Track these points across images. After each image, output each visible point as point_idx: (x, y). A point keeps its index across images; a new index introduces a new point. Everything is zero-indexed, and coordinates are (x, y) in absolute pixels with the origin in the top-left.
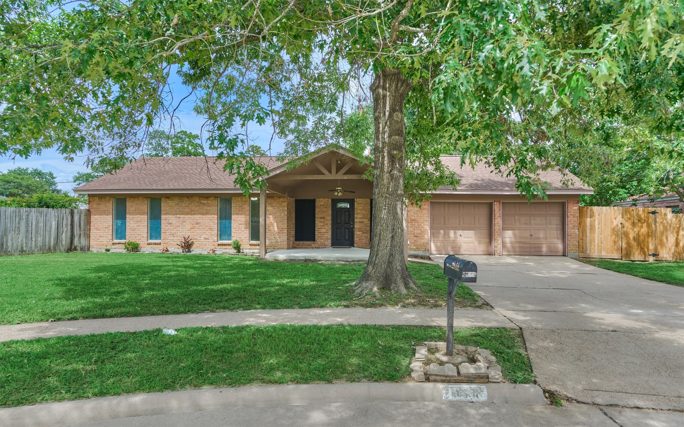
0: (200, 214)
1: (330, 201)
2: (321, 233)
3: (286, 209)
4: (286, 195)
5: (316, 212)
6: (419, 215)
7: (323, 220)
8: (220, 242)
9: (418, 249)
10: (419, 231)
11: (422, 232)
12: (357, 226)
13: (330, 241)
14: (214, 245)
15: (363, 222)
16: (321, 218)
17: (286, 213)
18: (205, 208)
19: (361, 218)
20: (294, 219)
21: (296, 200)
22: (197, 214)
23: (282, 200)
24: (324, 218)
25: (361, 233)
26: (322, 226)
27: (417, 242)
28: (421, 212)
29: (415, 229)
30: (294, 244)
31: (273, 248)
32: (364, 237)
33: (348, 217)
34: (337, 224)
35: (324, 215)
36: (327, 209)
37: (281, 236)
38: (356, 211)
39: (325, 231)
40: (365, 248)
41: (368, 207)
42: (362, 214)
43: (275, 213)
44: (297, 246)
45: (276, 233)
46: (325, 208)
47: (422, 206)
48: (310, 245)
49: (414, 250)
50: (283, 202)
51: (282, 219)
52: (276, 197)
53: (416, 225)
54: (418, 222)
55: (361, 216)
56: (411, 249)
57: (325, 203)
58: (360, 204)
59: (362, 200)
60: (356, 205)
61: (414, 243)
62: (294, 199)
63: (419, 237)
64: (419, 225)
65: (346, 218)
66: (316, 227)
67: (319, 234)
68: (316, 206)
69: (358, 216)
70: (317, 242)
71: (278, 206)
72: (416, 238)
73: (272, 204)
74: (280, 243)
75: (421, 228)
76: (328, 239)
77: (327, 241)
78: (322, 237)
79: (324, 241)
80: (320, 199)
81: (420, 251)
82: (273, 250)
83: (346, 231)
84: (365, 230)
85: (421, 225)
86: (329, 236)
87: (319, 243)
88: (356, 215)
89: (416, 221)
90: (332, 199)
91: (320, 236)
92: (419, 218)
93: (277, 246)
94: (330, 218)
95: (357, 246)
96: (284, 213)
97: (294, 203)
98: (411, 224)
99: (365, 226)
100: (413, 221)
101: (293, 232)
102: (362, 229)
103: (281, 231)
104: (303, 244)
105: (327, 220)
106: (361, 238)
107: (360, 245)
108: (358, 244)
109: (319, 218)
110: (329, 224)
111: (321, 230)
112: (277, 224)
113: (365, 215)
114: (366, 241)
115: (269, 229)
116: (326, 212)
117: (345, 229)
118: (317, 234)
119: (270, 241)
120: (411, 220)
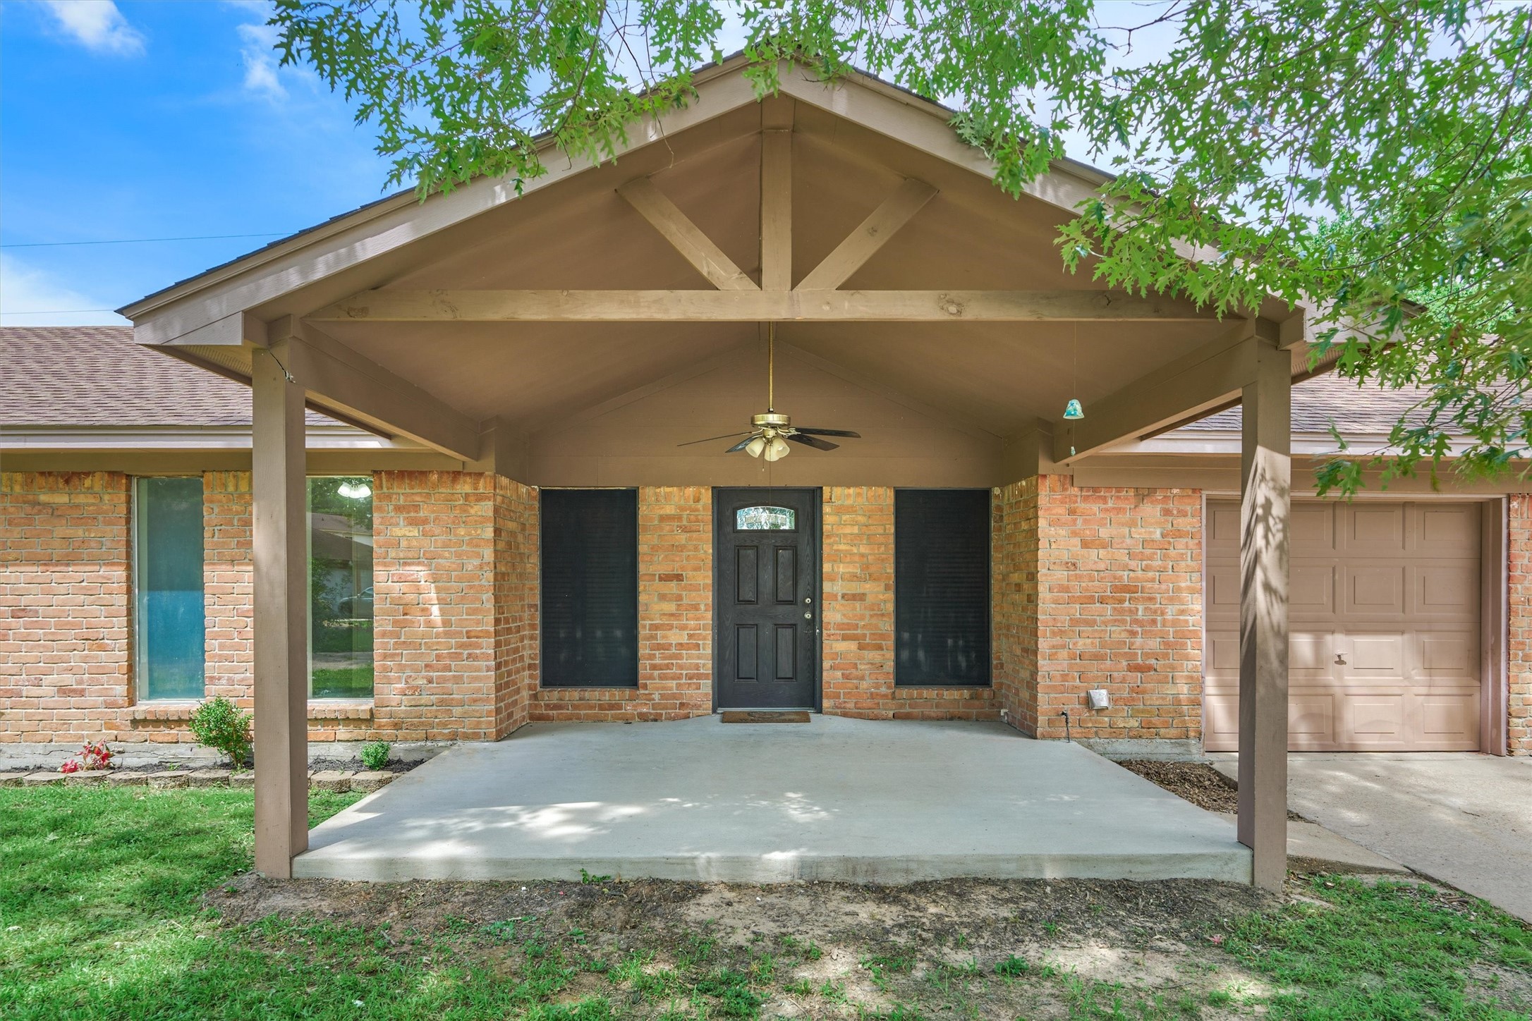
0: (33, 560)
1: (707, 496)
2: (668, 647)
3: (489, 533)
4: (488, 464)
5: (642, 548)
6: (1157, 563)
7: (673, 587)
8: (145, 707)
9: (1147, 730)
10: (1154, 644)
11: (1167, 645)
12: (833, 614)
13: (707, 686)
14: (109, 726)
15: (861, 597)
16: (665, 578)
17: (488, 554)
18: (61, 530)
19: (854, 578)
20: (537, 583)
21: (545, 495)
22: (18, 561)
23: (465, 487)
24: (679, 578)
25: (852, 646)
26: (672, 615)
27: (1146, 696)
28: (1166, 547)
29: (1137, 632)
30: (530, 705)
31: (422, 734)
32: (867, 667)
33: (790, 573)
34: (738, 607)
35: (676, 565)
36: (695, 535)
37: (466, 674)
38: (831, 545)
39: (685, 640)
40: (872, 716)
41: (888, 526)
42: (856, 558)
43: (429, 559)
44: (551, 712)
45: (438, 657)
46: (685, 530)
47: (1168, 521)
48: (612, 707)
49: (1131, 734)
50: (472, 498)
51: (471, 587)
52: (436, 476)
53: (1140, 613)
54: (1151, 599)
55: (851, 569)
56: (1115, 732)
57: (682, 509)
58: (848, 513)
59: (859, 495)
60: (829, 514)
61: (1128, 702)
62: (534, 489)
63: (1155, 670)
64: (1155, 612)
65: (781, 577)
66: (641, 622)
67: (654, 655)
68: (641, 521)
69: (841, 570)
70: (647, 692)
71: (450, 521)
72: (1139, 674)
73: (416, 511)
74: (457, 711)
75: (1164, 626)
76: (699, 676)
77: (694, 687)
78: (671, 666)
79: (679, 686)
80: (658, 490)
81: (1159, 740)
82: (423, 743)
83: (779, 637)
84: (871, 634)
85: (1163, 614)
86: (702, 662)
87: (656, 697)
88: (829, 561)
89: (1139, 594)
90: (713, 488)
91: (660, 665)
92: (1153, 580)
93: (445, 725)
94: (707, 576)
95: (837, 707)
96: (478, 555)
97: (532, 508)
98: (1115, 609)
99: (871, 616)
100: (1128, 595)
101: (531, 647)
102: (856, 627)
103: (462, 646)
104: (580, 699)
105: (696, 588)
106: (854, 671)
107: (851, 705)
108: (839, 698)
109: (654, 580)
110: (702, 607)
111: (664, 637)
112: (441, 610)
113: (870, 561)
114: (877, 686)
115: (402, 640)
116: (690, 551)
117: (777, 626)
118: (647, 651)
119: (409, 701)
120: (1115, 589)
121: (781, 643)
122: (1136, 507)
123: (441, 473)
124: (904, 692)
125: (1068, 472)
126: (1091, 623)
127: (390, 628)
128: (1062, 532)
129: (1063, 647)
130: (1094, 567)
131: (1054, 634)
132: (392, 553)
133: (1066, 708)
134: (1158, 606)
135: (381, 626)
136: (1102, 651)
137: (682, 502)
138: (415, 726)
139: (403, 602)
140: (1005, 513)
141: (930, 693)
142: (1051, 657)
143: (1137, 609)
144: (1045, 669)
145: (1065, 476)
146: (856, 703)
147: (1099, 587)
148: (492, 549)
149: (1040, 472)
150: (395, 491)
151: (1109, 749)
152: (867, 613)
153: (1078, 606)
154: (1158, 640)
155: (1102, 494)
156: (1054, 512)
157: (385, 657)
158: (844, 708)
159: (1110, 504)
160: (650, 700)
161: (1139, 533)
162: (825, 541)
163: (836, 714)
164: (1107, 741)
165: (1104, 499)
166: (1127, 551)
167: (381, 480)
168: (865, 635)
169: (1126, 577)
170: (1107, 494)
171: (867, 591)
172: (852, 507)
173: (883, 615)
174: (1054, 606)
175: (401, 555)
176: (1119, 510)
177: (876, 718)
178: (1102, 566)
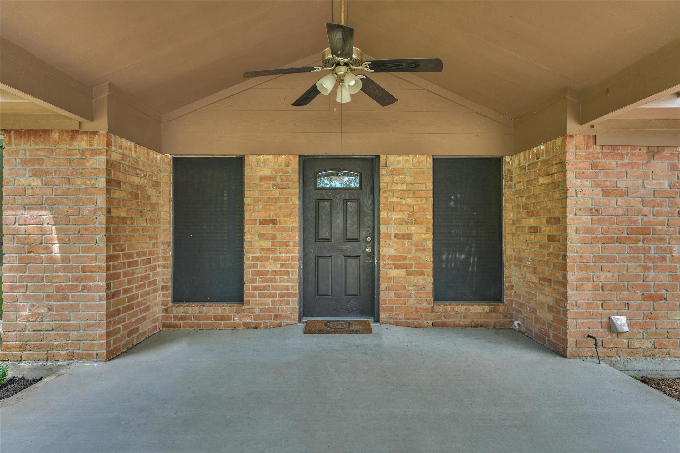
1: (294, 162)
2: (266, 273)
3: (102, 183)
4: (102, 124)
5: (247, 200)
6: (666, 209)
7: (269, 229)
9: (660, 350)
10: (664, 277)
11: (675, 278)
12: (387, 249)
13: (294, 303)
15: (408, 237)
16: (263, 222)
17: (101, 201)
19: (403, 222)
21: (177, 161)
23: (82, 143)
24: (274, 222)
25: (402, 272)
26: (269, 249)
27: (658, 321)
28: (673, 195)
29: (650, 267)
30: (163, 317)
31: (42, 354)
32: (413, 288)
33: (356, 219)
34: (319, 243)
35: (272, 213)
36: (286, 190)
37: (82, 303)
38: (386, 198)
39: (278, 268)
40: (417, 324)
41: (428, 184)
42: (405, 208)
43: (51, 205)
44: (178, 322)
45: (58, 289)
46: (278, 187)
47: (674, 174)
48: (223, 318)
49: (646, 353)
50: (87, 153)
51: (86, 229)
52: (57, 134)
53: (652, 251)
54: (662, 240)
55: (401, 216)
56: (633, 352)
57: (277, 171)
58: (399, 174)
59: (407, 161)
60: (385, 176)
61: (643, 327)
62: (167, 156)
63: (665, 299)
64: (665, 250)
65: (349, 221)
66: (246, 255)
67: (256, 279)
68: (246, 181)
69: (394, 216)
70: (250, 307)
71: (68, 173)
72: (652, 303)
73: (40, 165)
74: (74, 334)
75: (672, 262)
76: (289, 295)
77: (285, 303)
78: (267, 288)
79: (274, 302)
80: (259, 157)
81: (669, 359)
82: (44, 363)
83: (348, 265)
84: (416, 264)
85: (671, 252)
86: (291, 284)
87: (257, 310)
88: (385, 210)
89: (651, 235)
90: (300, 156)
91: (260, 286)
92: (662, 224)
93: (63, 347)
94: (295, 221)
95: (391, 318)
96: (92, 201)
97: (165, 171)
98: (631, 247)
99: (416, 251)
100: (642, 236)
101: (164, 274)
102: (405, 258)
103: (78, 279)
104: (200, 312)
105: (287, 230)
106: (403, 291)
107: (401, 317)
108: (392, 311)
109: (256, 224)
110: (291, 244)
111: (262, 266)
112: (60, 248)
113: (415, 210)
114: (421, 302)
115: (27, 274)
116: (282, 202)
117: (347, 257)
118: (250, 277)
119: (32, 326)
120: (631, 231)
121: (350, 270)
122: (647, 162)
123: (62, 132)
124: (441, 307)
125: (592, 132)
126: (611, 260)
127: (16, 264)
128: (587, 183)
129: (588, 279)
130: (613, 213)
131: (580, 269)
132: (19, 200)
133: (592, 332)
134: (667, 245)
135: (8, 262)
136: (621, 283)
137: (276, 166)
138: (37, 348)
139: (28, 241)
140: (514, 175)
141: (460, 308)
142: (579, 288)
143: (650, 248)
144: (574, 298)
145: (589, 136)
146: (405, 315)
147: (618, 229)
148: (104, 196)
149: (569, 132)
150: (22, 147)
151: (629, 366)
152: (413, 248)
153: (600, 245)
154: (667, 274)
155: (620, 151)
156: (580, 166)
157: (12, 289)
158: (396, 319)
159: (626, 161)
160: (252, 313)
161: (651, 184)
162: (382, 195)
163: (390, 323)
164: (626, 359)
165: (621, 156)
166: (640, 199)
167: (10, 137)
168: (411, 265)
169: (640, 221)
170: (624, 152)
171: (413, 232)
172: (402, 170)
173: (424, 250)
174: (580, 245)
175: (27, 201)
176: (634, 165)
177: (419, 327)
178: (620, 211)
